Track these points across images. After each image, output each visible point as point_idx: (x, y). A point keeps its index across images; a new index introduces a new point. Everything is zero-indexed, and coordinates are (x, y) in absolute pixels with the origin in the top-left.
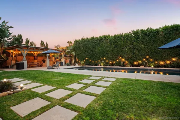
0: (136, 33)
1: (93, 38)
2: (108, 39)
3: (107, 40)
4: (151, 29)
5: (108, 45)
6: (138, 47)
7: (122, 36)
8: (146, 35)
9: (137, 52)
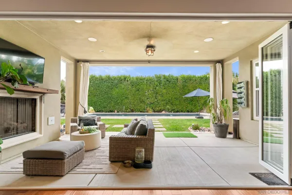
0: (159, 78)
1: (109, 78)
2: (129, 80)
3: (127, 81)
4: (172, 76)
5: (129, 87)
6: (161, 92)
7: (144, 79)
8: (168, 81)
9: (160, 98)
